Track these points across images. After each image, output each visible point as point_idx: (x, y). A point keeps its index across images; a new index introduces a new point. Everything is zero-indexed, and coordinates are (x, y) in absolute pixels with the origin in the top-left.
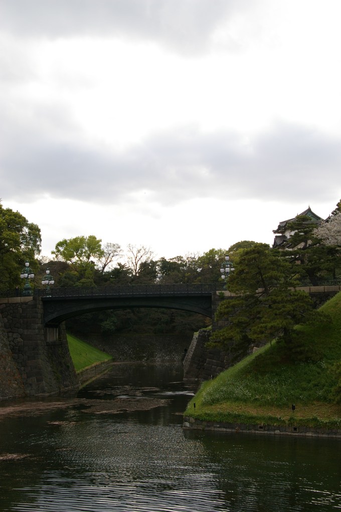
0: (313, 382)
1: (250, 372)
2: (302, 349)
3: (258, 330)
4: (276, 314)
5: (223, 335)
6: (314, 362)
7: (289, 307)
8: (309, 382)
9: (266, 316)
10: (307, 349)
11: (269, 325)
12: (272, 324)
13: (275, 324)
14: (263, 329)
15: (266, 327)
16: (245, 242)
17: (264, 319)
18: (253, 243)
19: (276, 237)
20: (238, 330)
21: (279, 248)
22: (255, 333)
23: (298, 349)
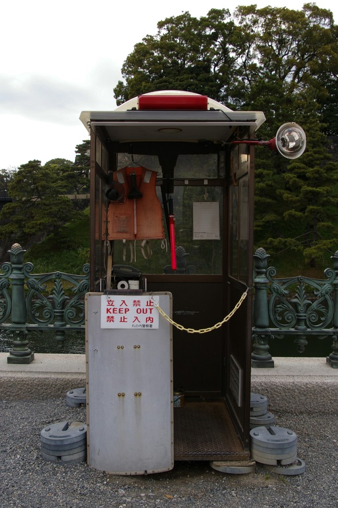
0: (71, 264)
1: (27, 258)
2: (65, 239)
3: (31, 226)
4: (45, 214)
5: (5, 230)
6: (74, 249)
7: (55, 209)
8: (69, 263)
9: (37, 215)
10: (68, 239)
11: (39, 222)
12: (42, 221)
13: (43, 221)
14: (34, 225)
15: (36, 224)
16: (58, 159)
17: (36, 217)
18: (64, 160)
19: (77, 156)
20: (17, 226)
21: (78, 165)
22: (28, 228)
23: (62, 240)
